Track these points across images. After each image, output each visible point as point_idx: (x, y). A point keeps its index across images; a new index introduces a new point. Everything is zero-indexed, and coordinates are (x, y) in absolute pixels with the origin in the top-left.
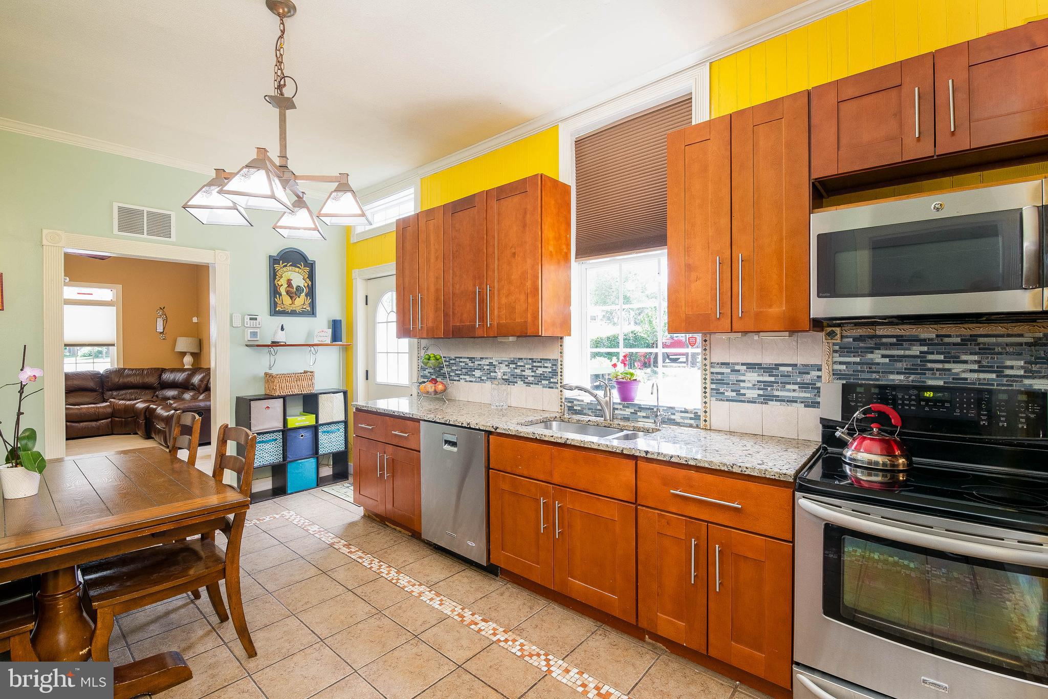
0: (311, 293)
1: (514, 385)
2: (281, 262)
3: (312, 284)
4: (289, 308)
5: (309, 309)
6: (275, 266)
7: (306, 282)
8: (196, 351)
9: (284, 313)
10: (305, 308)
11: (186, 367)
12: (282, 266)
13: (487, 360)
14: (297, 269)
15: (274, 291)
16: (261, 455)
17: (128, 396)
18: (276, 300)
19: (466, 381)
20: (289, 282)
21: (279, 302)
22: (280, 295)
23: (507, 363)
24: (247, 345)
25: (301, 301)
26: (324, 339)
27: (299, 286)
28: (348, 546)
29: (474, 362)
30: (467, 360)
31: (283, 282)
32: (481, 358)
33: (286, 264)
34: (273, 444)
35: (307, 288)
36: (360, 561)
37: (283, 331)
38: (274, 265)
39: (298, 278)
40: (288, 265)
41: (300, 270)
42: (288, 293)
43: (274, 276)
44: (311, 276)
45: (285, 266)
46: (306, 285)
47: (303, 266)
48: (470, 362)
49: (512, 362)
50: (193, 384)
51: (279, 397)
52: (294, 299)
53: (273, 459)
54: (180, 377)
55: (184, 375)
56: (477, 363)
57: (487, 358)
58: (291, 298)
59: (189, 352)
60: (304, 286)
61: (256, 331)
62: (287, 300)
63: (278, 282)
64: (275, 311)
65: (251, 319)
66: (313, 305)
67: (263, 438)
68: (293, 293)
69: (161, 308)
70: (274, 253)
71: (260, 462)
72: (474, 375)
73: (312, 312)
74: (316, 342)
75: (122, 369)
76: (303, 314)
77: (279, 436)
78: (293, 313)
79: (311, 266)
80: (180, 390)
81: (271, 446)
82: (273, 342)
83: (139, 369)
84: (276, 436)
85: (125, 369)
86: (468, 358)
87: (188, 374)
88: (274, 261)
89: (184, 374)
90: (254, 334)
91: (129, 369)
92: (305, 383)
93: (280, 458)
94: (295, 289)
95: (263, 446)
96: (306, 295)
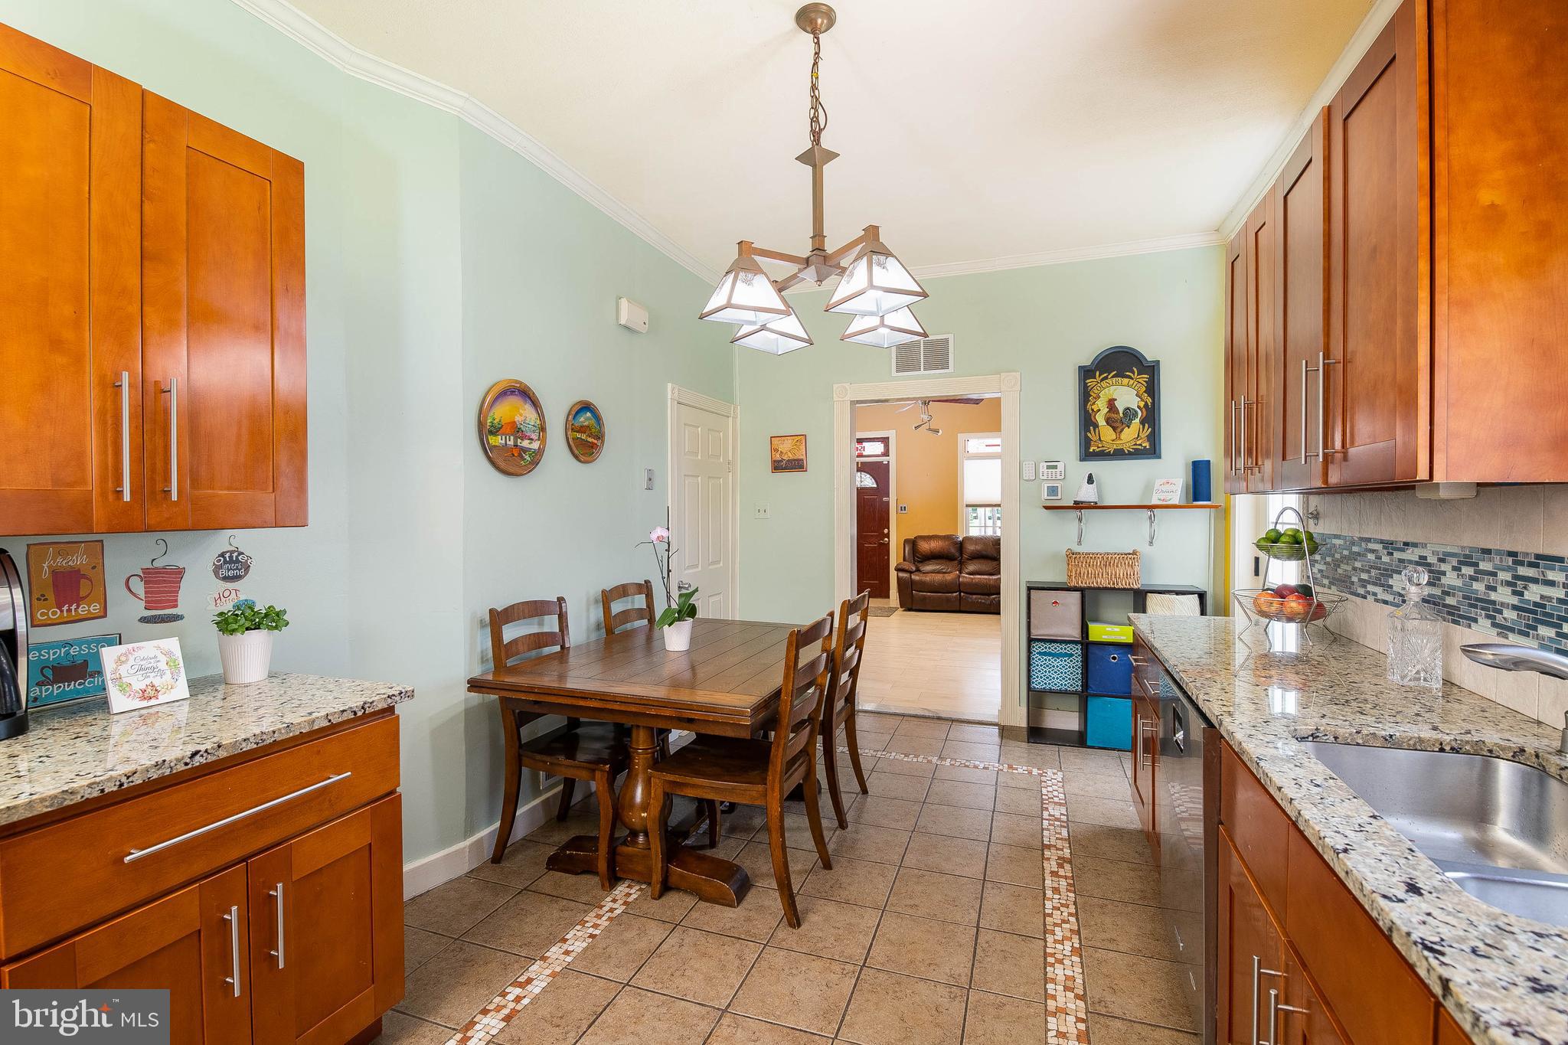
0: (1151, 417)
1: (1469, 626)
2: (1098, 373)
3: (1153, 403)
4: (1110, 446)
5: (1147, 445)
6: (1088, 381)
7: (1142, 400)
9: (1102, 455)
10: (1140, 445)
12: (1098, 379)
13: (1416, 550)
14: (1126, 380)
15: (1087, 422)
16: (1047, 674)
18: (1089, 435)
19: (1377, 600)
20: (1111, 404)
21: (1094, 439)
22: (1096, 426)
23: (1454, 562)
24: (1046, 508)
25: (1132, 434)
26: (1168, 496)
27: (1128, 408)
28: (1062, 861)
29: (1392, 554)
30: (1378, 547)
31: (1101, 405)
32: (1406, 544)
33: (1106, 375)
34: (1065, 661)
35: (1144, 410)
36: (1049, 893)
37: (1092, 483)
38: (1085, 379)
39: (1126, 394)
40: (1109, 377)
41: (1132, 382)
42: (1108, 421)
43: (1085, 396)
44: (1152, 389)
45: (1106, 378)
46: (1142, 404)
47: (1136, 373)
48: (1385, 552)
49: (1467, 560)
51: (1075, 589)
52: (1119, 430)
53: (1065, 685)
56: (1397, 555)
57: (1415, 545)
58: (1114, 429)
60: (1139, 407)
61: (1055, 485)
62: (1107, 434)
63: (1093, 407)
64: (1088, 453)
65: (1049, 467)
66: (1154, 438)
67: (1049, 648)
68: (1118, 420)
70: (1087, 362)
71: (1046, 684)
72: (1391, 587)
73: (1152, 450)
74: (1155, 502)
76: (1137, 454)
77: (1077, 650)
78: (1119, 454)
79: (1151, 371)
81: (1063, 663)
82: (1076, 502)
84: (1071, 649)
86: (1382, 542)
88: (1086, 373)
90: (1053, 491)
92: (1120, 571)
93: (1077, 686)
94: (1121, 415)
95: (1049, 660)
96: (1142, 422)
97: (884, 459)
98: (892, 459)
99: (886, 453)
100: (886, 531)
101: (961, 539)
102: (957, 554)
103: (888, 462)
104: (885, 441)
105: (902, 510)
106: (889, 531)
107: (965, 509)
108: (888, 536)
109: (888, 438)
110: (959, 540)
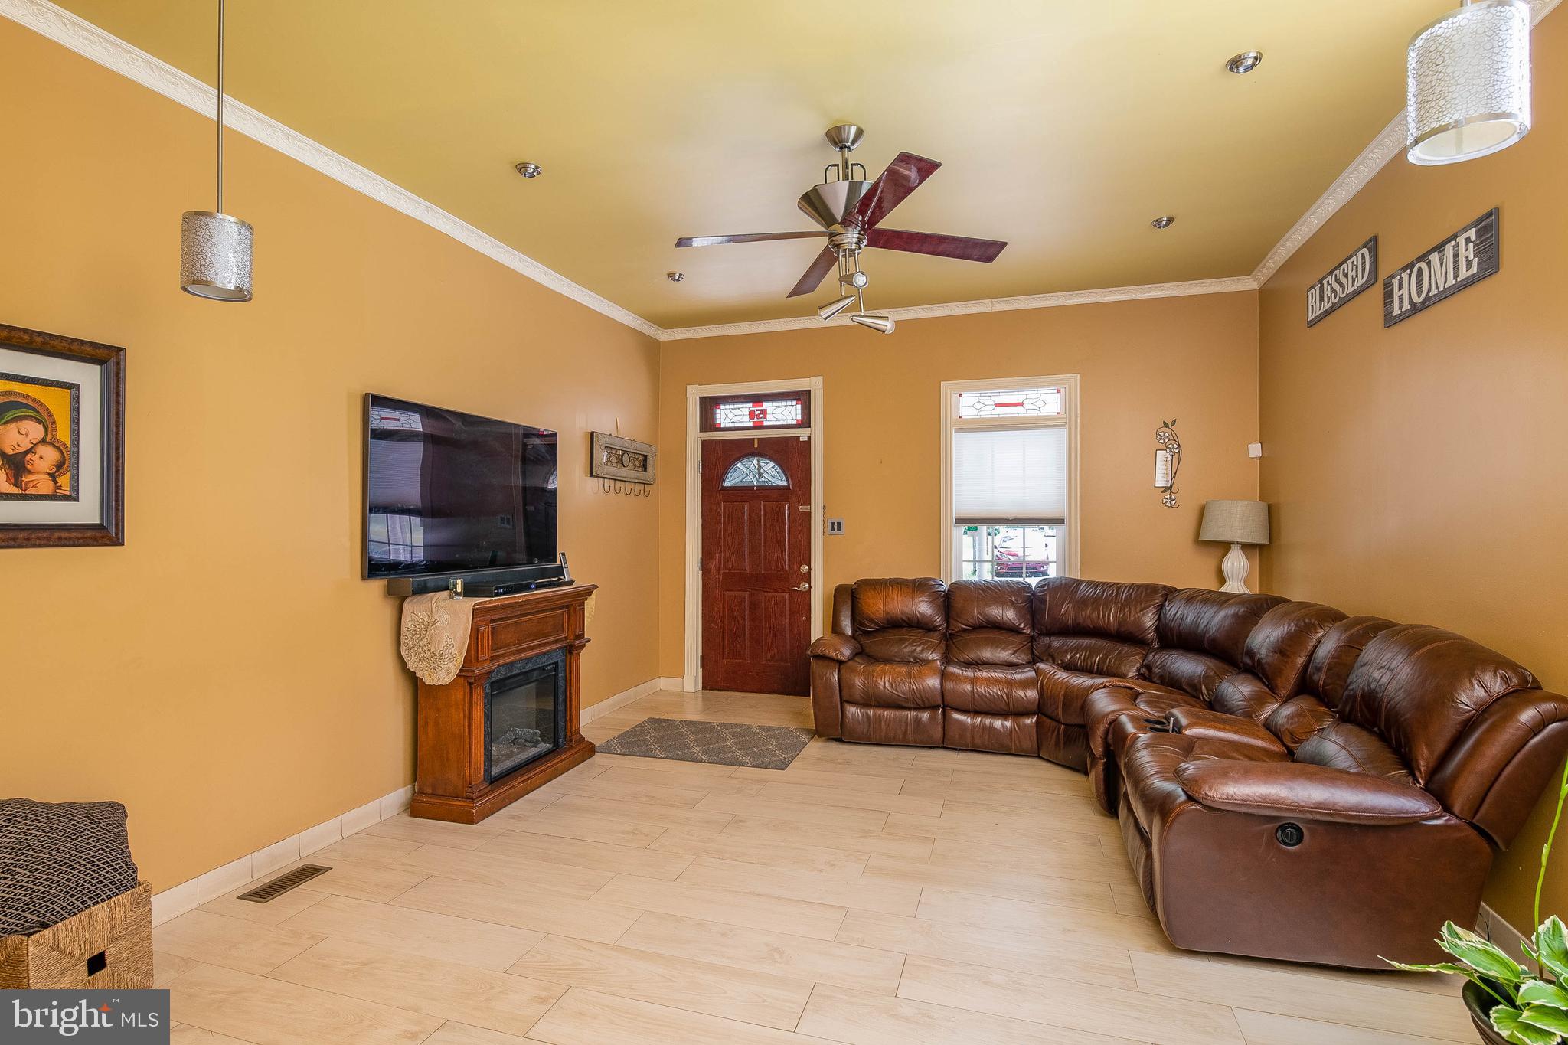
8: (1260, 538)
11: (1228, 588)
17: (1080, 657)
50: (1250, 653)
54: (1214, 620)
55: (1226, 616)
59: (1238, 543)
69: (1166, 425)
75: (1078, 580)
80: (1212, 663)
83: (1111, 585)
85: (1080, 582)
87: (1236, 615)
89: (1222, 614)
91: (1089, 583)
97: (802, 433)
98: (817, 434)
99: (805, 422)
100: (805, 569)
101: (945, 586)
102: (938, 620)
103: (809, 437)
104: (803, 397)
105: (833, 529)
106: (810, 569)
107: (958, 531)
108: (807, 577)
109: (809, 392)
110: (943, 588)
